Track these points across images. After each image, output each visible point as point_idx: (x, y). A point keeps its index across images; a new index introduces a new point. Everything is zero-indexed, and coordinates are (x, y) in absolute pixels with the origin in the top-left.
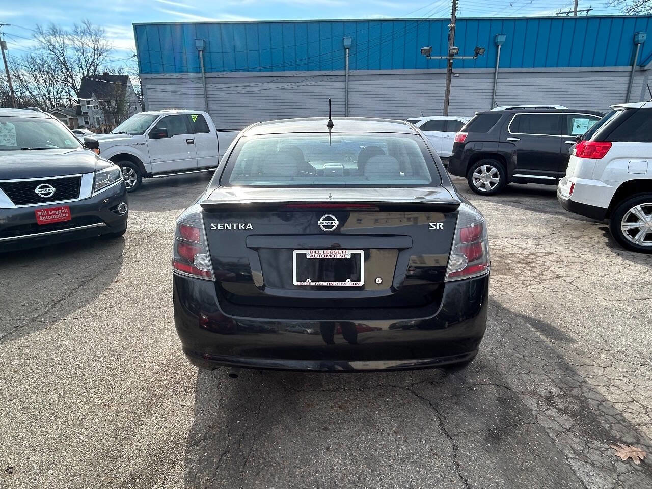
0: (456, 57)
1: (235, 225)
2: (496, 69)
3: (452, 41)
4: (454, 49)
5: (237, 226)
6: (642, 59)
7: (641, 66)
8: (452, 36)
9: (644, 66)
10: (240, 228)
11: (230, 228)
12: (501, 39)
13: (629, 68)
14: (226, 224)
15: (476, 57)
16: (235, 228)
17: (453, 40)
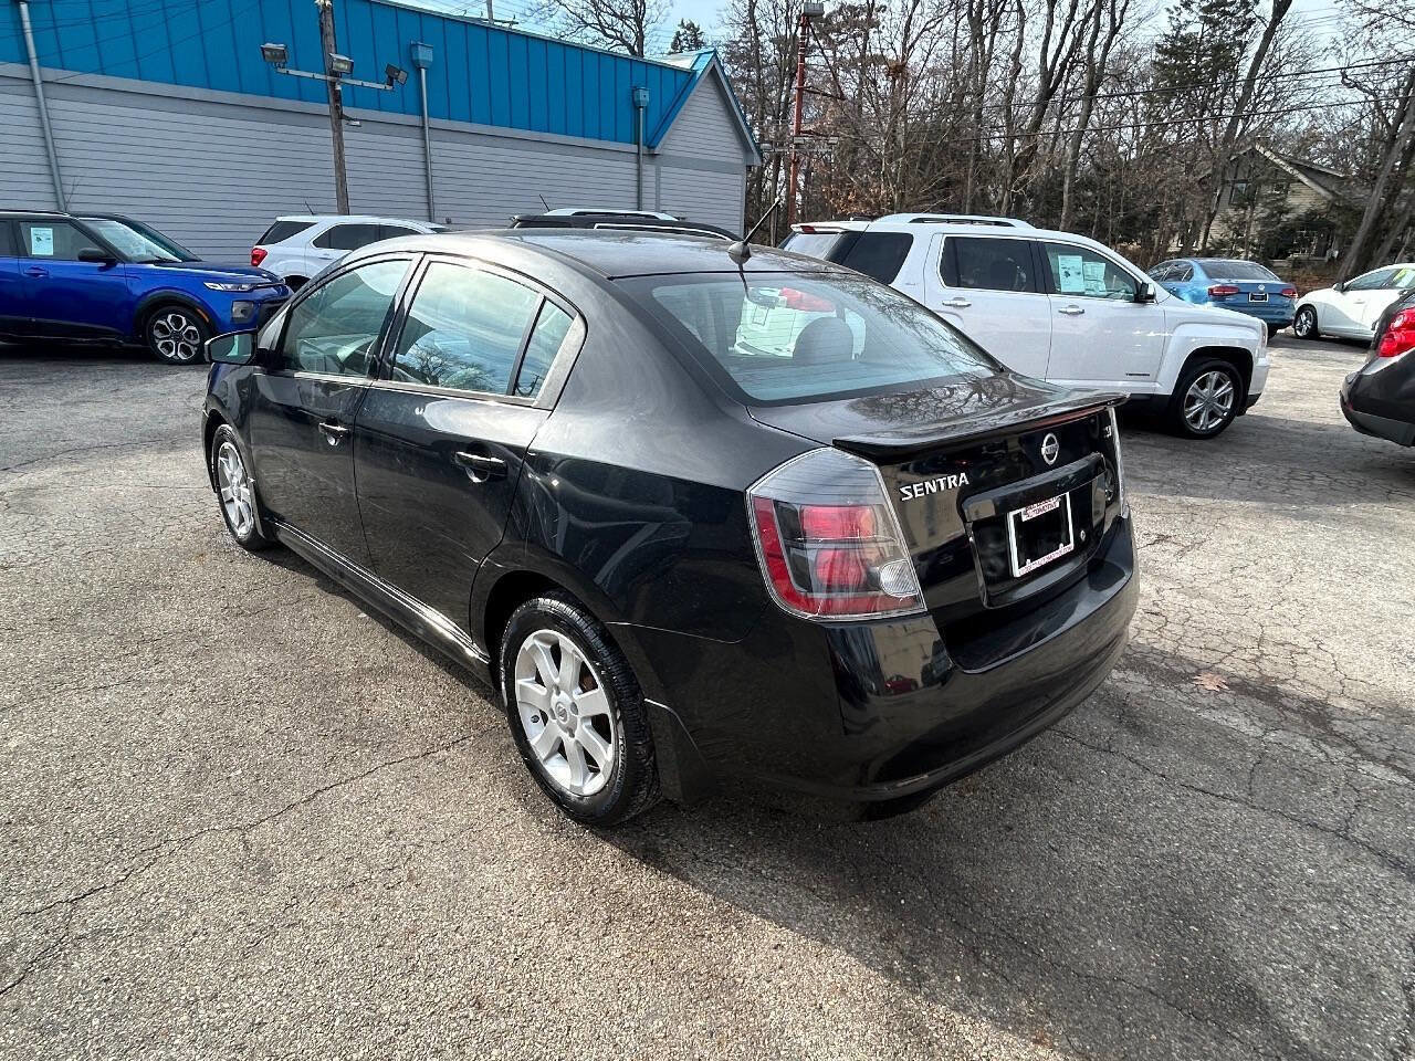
0: (348, 81)
1: (941, 480)
2: (423, 118)
3: (330, 40)
4: (341, 60)
5: (946, 482)
6: (649, 132)
7: (649, 147)
8: (329, 29)
9: (654, 147)
10: (950, 487)
11: (934, 490)
12: (425, 55)
13: (634, 148)
14: (927, 484)
15: (389, 88)
16: (943, 488)
17: (332, 37)
